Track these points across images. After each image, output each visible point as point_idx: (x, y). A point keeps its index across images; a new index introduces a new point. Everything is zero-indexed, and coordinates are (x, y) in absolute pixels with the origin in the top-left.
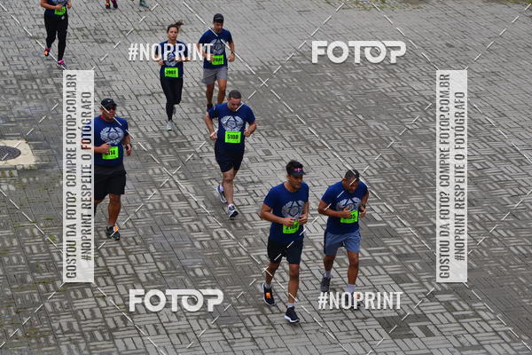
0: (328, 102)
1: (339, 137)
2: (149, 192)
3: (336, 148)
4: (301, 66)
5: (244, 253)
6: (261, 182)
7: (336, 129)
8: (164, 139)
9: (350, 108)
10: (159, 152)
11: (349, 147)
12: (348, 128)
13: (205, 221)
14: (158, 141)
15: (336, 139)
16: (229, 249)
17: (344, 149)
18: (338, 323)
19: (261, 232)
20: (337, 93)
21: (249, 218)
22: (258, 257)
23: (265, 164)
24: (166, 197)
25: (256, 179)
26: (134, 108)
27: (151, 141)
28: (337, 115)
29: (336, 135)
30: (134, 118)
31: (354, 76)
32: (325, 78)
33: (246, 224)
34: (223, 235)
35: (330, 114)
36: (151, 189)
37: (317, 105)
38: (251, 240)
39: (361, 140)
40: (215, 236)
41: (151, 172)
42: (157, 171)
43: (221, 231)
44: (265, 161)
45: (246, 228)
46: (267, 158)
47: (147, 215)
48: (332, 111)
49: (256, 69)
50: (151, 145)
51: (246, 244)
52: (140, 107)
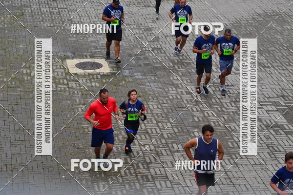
0: (273, 42)
1: (278, 62)
2: (170, 89)
3: (277, 68)
4: (258, 21)
5: (222, 125)
6: (232, 86)
7: (277, 58)
8: (179, 60)
9: (285, 46)
10: (177, 67)
11: (284, 67)
12: (284, 57)
13: (201, 106)
14: (176, 61)
15: (277, 62)
16: (213, 122)
17: (280, 68)
18: (274, 166)
19: (231, 113)
20: (278, 37)
21: (226, 106)
22: (230, 127)
23: (235, 76)
24: (180, 92)
25: (230, 84)
26: (164, 43)
27: (172, 61)
28: (278, 50)
29: (277, 60)
30: (164, 49)
31: (289, 27)
32: (271, 28)
33: (223, 109)
34: (210, 114)
35: (274, 49)
36: (171, 88)
37: (266, 43)
38: (226, 117)
39: (291, 63)
40: (206, 114)
41: (172, 78)
42: (175, 78)
43: (209, 112)
44: (235, 74)
45: (223, 111)
46: (237, 72)
47: (169, 102)
48: (275, 47)
49: (232, 23)
50: (173, 64)
51: (223, 120)
52: (167, 43)
